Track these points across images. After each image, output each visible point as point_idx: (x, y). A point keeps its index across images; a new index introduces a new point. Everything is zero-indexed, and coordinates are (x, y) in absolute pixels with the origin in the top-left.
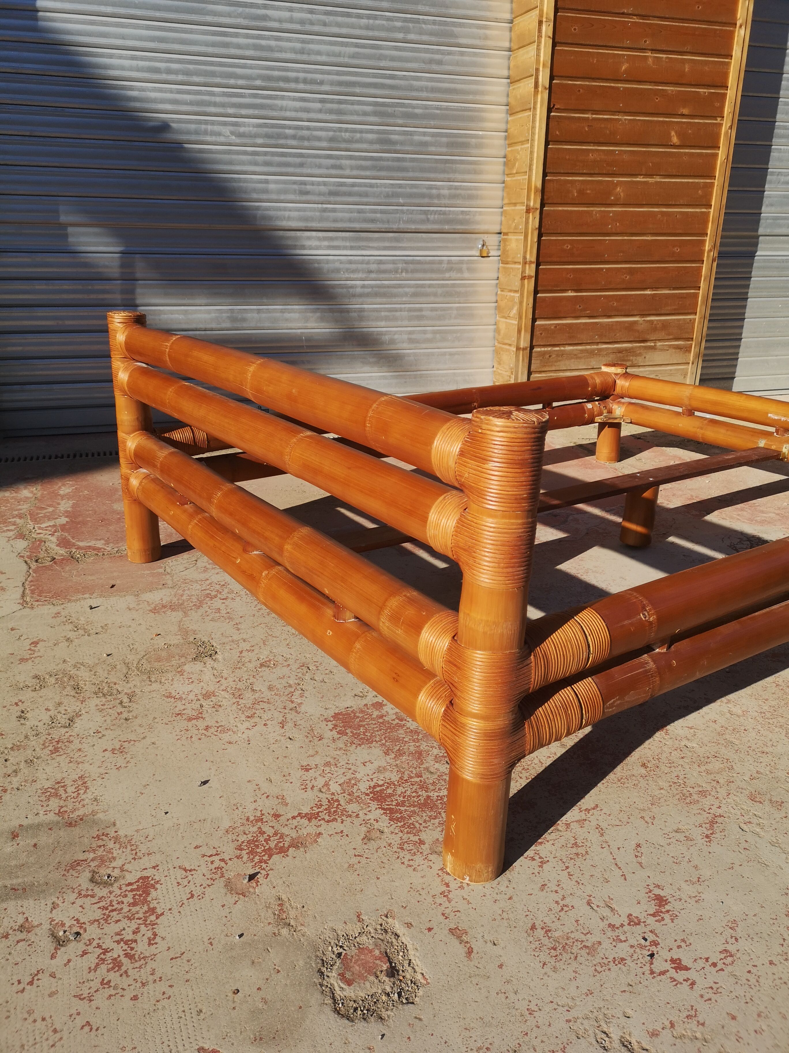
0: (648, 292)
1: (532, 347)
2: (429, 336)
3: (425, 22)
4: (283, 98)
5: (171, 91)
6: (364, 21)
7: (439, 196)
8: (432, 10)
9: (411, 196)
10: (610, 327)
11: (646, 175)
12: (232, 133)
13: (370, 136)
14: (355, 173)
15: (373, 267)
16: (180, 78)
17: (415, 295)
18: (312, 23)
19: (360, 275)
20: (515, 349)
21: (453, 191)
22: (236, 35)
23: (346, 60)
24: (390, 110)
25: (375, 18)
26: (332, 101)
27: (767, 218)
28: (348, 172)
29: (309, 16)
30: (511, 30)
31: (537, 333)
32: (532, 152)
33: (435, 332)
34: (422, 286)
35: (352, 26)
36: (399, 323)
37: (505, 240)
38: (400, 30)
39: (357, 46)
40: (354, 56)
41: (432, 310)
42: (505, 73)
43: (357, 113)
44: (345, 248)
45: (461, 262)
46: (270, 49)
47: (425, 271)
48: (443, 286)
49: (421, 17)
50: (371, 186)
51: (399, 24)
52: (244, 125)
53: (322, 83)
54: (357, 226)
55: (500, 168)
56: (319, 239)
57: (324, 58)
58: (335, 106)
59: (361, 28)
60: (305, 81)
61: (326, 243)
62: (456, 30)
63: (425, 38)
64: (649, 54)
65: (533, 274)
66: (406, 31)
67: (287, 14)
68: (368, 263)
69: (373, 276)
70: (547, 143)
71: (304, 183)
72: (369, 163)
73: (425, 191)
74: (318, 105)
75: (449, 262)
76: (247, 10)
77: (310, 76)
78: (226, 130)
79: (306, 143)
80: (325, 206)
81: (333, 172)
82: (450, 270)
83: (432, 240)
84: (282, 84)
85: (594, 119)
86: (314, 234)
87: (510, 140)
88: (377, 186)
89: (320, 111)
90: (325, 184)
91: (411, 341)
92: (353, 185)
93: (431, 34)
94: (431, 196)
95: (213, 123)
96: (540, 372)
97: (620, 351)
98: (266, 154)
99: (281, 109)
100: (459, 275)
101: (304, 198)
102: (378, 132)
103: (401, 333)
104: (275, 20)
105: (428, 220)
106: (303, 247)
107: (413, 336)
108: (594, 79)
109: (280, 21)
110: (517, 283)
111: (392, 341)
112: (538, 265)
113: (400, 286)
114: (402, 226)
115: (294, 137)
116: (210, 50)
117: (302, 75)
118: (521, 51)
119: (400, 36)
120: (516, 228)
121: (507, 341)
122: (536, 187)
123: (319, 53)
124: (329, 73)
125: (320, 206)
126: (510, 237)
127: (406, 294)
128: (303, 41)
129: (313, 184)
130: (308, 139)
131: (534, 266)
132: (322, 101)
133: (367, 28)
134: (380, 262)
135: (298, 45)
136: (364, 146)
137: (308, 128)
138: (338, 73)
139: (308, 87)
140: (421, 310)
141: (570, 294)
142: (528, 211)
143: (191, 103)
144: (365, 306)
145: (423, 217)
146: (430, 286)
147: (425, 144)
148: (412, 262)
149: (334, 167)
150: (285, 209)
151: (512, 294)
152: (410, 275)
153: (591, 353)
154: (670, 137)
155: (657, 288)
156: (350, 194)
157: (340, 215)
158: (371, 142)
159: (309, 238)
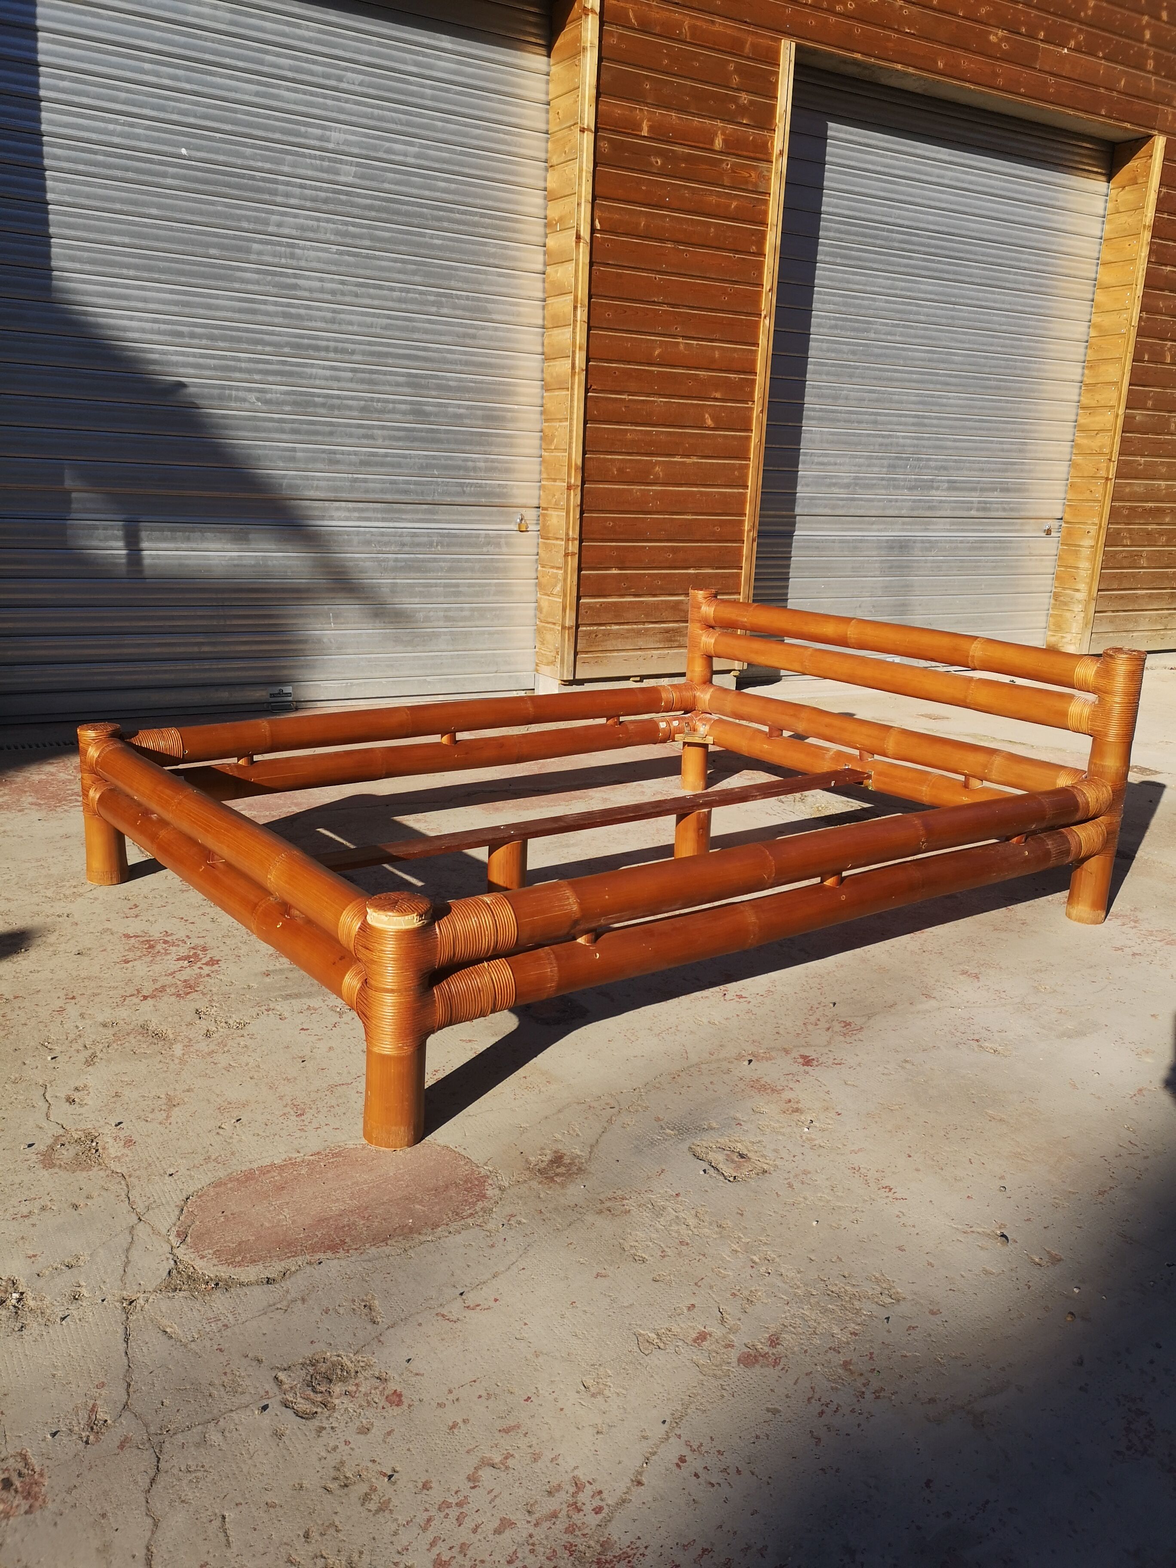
0: (691, 571)
1: (577, 626)
2: (466, 613)
3: (458, 297)
4: (312, 366)
5: (194, 355)
6: (396, 294)
7: (475, 469)
8: (465, 286)
9: (446, 467)
10: (656, 606)
11: (683, 456)
12: (258, 399)
13: (403, 407)
14: (387, 443)
15: (407, 539)
16: (204, 342)
17: (450, 570)
18: (343, 293)
19: (393, 548)
20: (560, 628)
21: (489, 464)
22: (265, 302)
23: (378, 331)
24: (423, 381)
25: (408, 291)
26: (363, 371)
27: (803, 498)
28: (380, 442)
29: (341, 286)
30: (544, 308)
31: (582, 611)
32: (571, 431)
33: (472, 610)
34: (459, 560)
35: (385, 298)
36: (435, 600)
37: (544, 515)
38: (433, 304)
39: (389, 317)
40: (386, 327)
41: (470, 586)
42: (539, 349)
43: (389, 384)
44: (377, 520)
45: (500, 536)
46: (299, 317)
47: (461, 545)
48: (480, 560)
49: (454, 292)
50: (405, 457)
51: (432, 298)
52: (271, 391)
53: (353, 352)
54: (389, 497)
55: (537, 442)
56: (348, 510)
57: (355, 328)
58: (367, 376)
59: (393, 300)
60: (336, 350)
61: (356, 514)
62: (490, 306)
63: (459, 313)
64: (680, 340)
65: (577, 551)
66: (439, 305)
67: (318, 284)
68: (401, 535)
69: (406, 549)
70: (585, 423)
71: (334, 452)
72: (402, 434)
73: (460, 463)
74: (350, 375)
75: (487, 536)
76: (277, 279)
77: (340, 345)
78: (252, 397)
79: (336, 412)
80: (355, 476)
81: (365, 441)
82: (489, 544)
83: (469, 513)
84: (311, 353)
85: (630, 400)
86: (343, 504)
87: (546, 415)
88: (411, 457)
89: (351, 380)
90: (355, 453)
91: (447, 618)
92: (386, 455)
93: (464, 309)
94: (466, 469)
95: (238, 389)
96: (587, 652)
97: (667, 631)
98: (293, 421)
99: (311, 377)
100: (497, 550)
101: (332, 468)
102: (411, 403)
103: (436, 610)
104: (305, 290)
105: (464, 492)
106: (332, 518)
107: (449, 614)
108: (629, 363)
109: (311, 290)
110: (560, 561)
111: (427, 619)
112: (581, 542)
113: (435, 560)
114: (437, 498)
115: (323, 405)
116: (237, 316)
117: (332, 344)
118: (556, 331)
119: (434, 309)
120: (556, 504)
121: (550, 620)
122: (576, 464)
123: (351, 323)
124: (360, 343)
125: (350, 475)
126: (550, 512)
127: (441, 569)
128: (334, 311)
129: (343, 453)
130: (339, 408)
131: (577, 543)
132: (354, 370)
133: (400, 300)
134: (414, 535)
135: (329, 315)
136: (398, 416)
137: (339, 397)
138: (370, 343)
139: (339, 356)
140: (457, 585)
141: (615, 571)
142: (569, 488)
143: (215, 368)
144: (398, 581)
145: (459, 489)
146: (467, 560)
147: (460, 416)
148: (448, 535)
149: (366, 436)
150: (313, 478)
151: (555, 571)
152: (445, 549)
153: (638, 633)
154: (704, 420)
155: (700, 567)
156: (382, 465)
157: (371, 485)
158: (404, 413)
159: (338, 509)
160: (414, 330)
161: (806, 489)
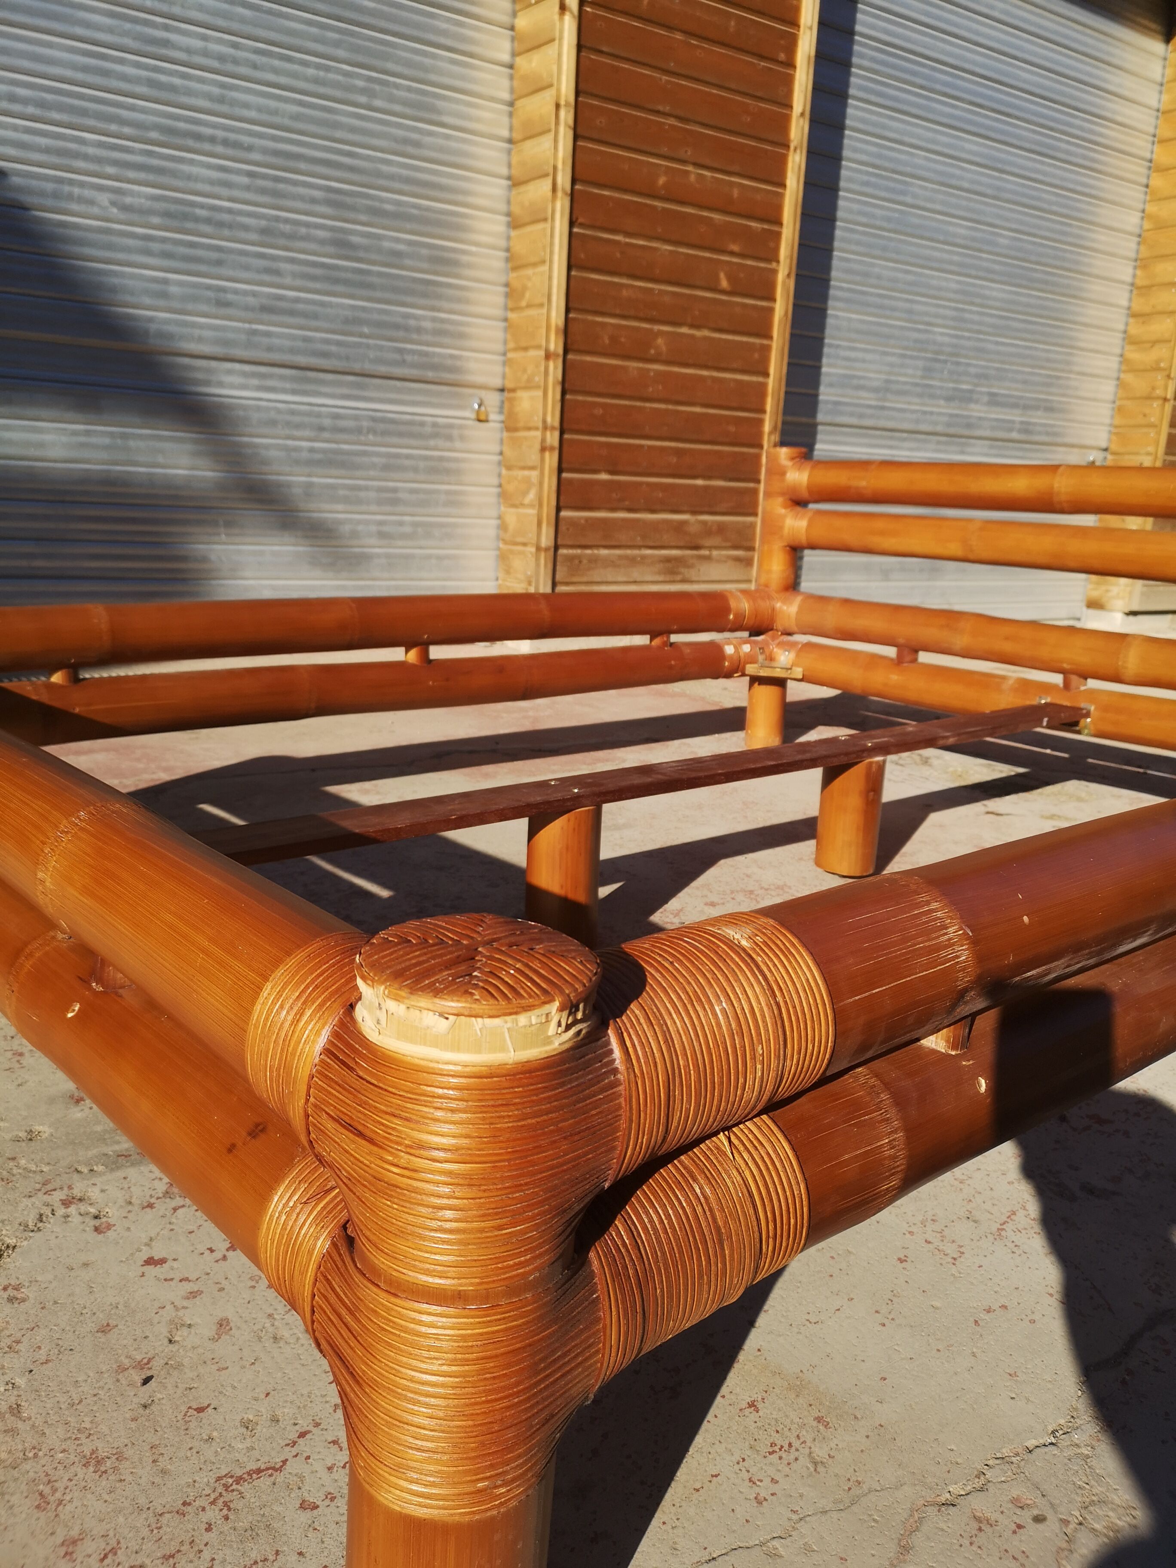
0: (700, 482)
1: (556, 548)
2: (407, 529)
3: (397, 86)
4: (191, 162)
5: (15, 128)
6: (311, 72)
7: (419, 330)
8: (406, 71)
9: (380, 324)
10: (655, 526)
11: (692, 326)
12: (113, 204)
13: (321, 234)
14: (299, 282)
15: (327, 422)
16: (30, 110)
17: (386, 468)
18: (235, 61)
19: (307, 433)
20: (533, 550)
21: (438, 326)
22: (122, 61)
23: (287, 122)
24: (348, 200)
25: (327, 69)
26: (265, 177)
27: (827, 402)
28: (288, 281)
29: (231, 51)
30: (511, 115)
31: (563, 527)
32: (550, 278)
33: (415, 525)
34: (397, 456)
35: (295, 75)
36: (364, 508)
37: (511, 400)
38: (363, 91)
39: (301, 103)
40: (297, 117)
41: (412, 491)
42: (504, 171)
43: (302, 198)
44: (284, 391)
45: (451, 426)
46: (173, 89)
47: (401, 435)
48: (426, 458)
49: (391, 79)
50: (322, 304)
51: (360, 83)
52: (132, 194)
53: (250, 148)
54: (302, 360)
55: (501, 300)
56: (245, 374)
57: (253, 114)
58: (269, 184)
59: (306, 79)
60: (225, 142)
61: (255, 382)
62: (440, 104)
63: (397, 108)
64: (690, 168)
65: (556, 443)
66: (372, 94)
67: (198, 44)
68: (319, 415)
69: (326, 435)
70: (569, 268)
71: (223, 290)
72: (318, 272)
73: (399, 320)
74: (245, 180)
75: (435, 425)
76: (139, 28)
77: (232, 136)
78: (104, 198)
79: (226, 232)
80: (255, 326)
81: (267, 278)
82: (435, 436)
83: (410, 391)
84: (190, 143)
85: (627, 244)
86: (237, 366)
87: (514, 262)
88: (330, 305)
89: (248, 188)
90: (254, 294)
91: (382, 535)
92: (297, 300)
93: (405, 103)
94: (407, 329)
95: (82, 184)
96: (567, 584)
97: (668, 560)
98: (164, 240)
99: (189, 177)
100: (448, 444)
101: (223, 311)
102: (332, 229)
103: (367, 523)
104: (180, 49)
105: (404, 361)
106: (221, 384)
107: (386, 529)
108: (626, 191)
109: (188, 51)
110: (533, 457)
111: (354, 534)
112: (562, 433)
113: (365, 453)
114: (368, 367)
115: (208, 221)
116: (80, 76)
117: (220, 134)
118: (528, 144)
119: (363, 99)
120: (529, 380)
121: (520, 539)
122: (557, 326)
123: (246, 106)
124: (261, 136)
125: (247, 326)
126: (520, 394)
127: (373, 466)
128: (223, 86)
129: (236, 292)
130: (230, 226)
131: (557, 434)
132: (250, 174)
133: (316, 81)
134: (337, 417)
135: (216, 91)
136: (313, 246)
137: (230, 211)
138: (274, 138)
139: (230, 152)
140: (395, 490)
141: (604, 476)
142: (548, 356)
143: (47, 150)
144: (315, 480)
145: (397, 357)
146: (408, 457)
147: (398, 254)
148: (383, 420)
149: (268, 271)
150: (194, 325)
151: (526, 473)
152: (379, 439)
153: (632, 561)
154: (718, 280)
155: (709, 478)
156: (292, 313)
157: (276, 341)
158: (322, 242)
159: (230, 372)
160: (336, 125)
161: (832, 390)
